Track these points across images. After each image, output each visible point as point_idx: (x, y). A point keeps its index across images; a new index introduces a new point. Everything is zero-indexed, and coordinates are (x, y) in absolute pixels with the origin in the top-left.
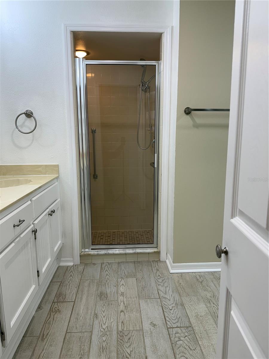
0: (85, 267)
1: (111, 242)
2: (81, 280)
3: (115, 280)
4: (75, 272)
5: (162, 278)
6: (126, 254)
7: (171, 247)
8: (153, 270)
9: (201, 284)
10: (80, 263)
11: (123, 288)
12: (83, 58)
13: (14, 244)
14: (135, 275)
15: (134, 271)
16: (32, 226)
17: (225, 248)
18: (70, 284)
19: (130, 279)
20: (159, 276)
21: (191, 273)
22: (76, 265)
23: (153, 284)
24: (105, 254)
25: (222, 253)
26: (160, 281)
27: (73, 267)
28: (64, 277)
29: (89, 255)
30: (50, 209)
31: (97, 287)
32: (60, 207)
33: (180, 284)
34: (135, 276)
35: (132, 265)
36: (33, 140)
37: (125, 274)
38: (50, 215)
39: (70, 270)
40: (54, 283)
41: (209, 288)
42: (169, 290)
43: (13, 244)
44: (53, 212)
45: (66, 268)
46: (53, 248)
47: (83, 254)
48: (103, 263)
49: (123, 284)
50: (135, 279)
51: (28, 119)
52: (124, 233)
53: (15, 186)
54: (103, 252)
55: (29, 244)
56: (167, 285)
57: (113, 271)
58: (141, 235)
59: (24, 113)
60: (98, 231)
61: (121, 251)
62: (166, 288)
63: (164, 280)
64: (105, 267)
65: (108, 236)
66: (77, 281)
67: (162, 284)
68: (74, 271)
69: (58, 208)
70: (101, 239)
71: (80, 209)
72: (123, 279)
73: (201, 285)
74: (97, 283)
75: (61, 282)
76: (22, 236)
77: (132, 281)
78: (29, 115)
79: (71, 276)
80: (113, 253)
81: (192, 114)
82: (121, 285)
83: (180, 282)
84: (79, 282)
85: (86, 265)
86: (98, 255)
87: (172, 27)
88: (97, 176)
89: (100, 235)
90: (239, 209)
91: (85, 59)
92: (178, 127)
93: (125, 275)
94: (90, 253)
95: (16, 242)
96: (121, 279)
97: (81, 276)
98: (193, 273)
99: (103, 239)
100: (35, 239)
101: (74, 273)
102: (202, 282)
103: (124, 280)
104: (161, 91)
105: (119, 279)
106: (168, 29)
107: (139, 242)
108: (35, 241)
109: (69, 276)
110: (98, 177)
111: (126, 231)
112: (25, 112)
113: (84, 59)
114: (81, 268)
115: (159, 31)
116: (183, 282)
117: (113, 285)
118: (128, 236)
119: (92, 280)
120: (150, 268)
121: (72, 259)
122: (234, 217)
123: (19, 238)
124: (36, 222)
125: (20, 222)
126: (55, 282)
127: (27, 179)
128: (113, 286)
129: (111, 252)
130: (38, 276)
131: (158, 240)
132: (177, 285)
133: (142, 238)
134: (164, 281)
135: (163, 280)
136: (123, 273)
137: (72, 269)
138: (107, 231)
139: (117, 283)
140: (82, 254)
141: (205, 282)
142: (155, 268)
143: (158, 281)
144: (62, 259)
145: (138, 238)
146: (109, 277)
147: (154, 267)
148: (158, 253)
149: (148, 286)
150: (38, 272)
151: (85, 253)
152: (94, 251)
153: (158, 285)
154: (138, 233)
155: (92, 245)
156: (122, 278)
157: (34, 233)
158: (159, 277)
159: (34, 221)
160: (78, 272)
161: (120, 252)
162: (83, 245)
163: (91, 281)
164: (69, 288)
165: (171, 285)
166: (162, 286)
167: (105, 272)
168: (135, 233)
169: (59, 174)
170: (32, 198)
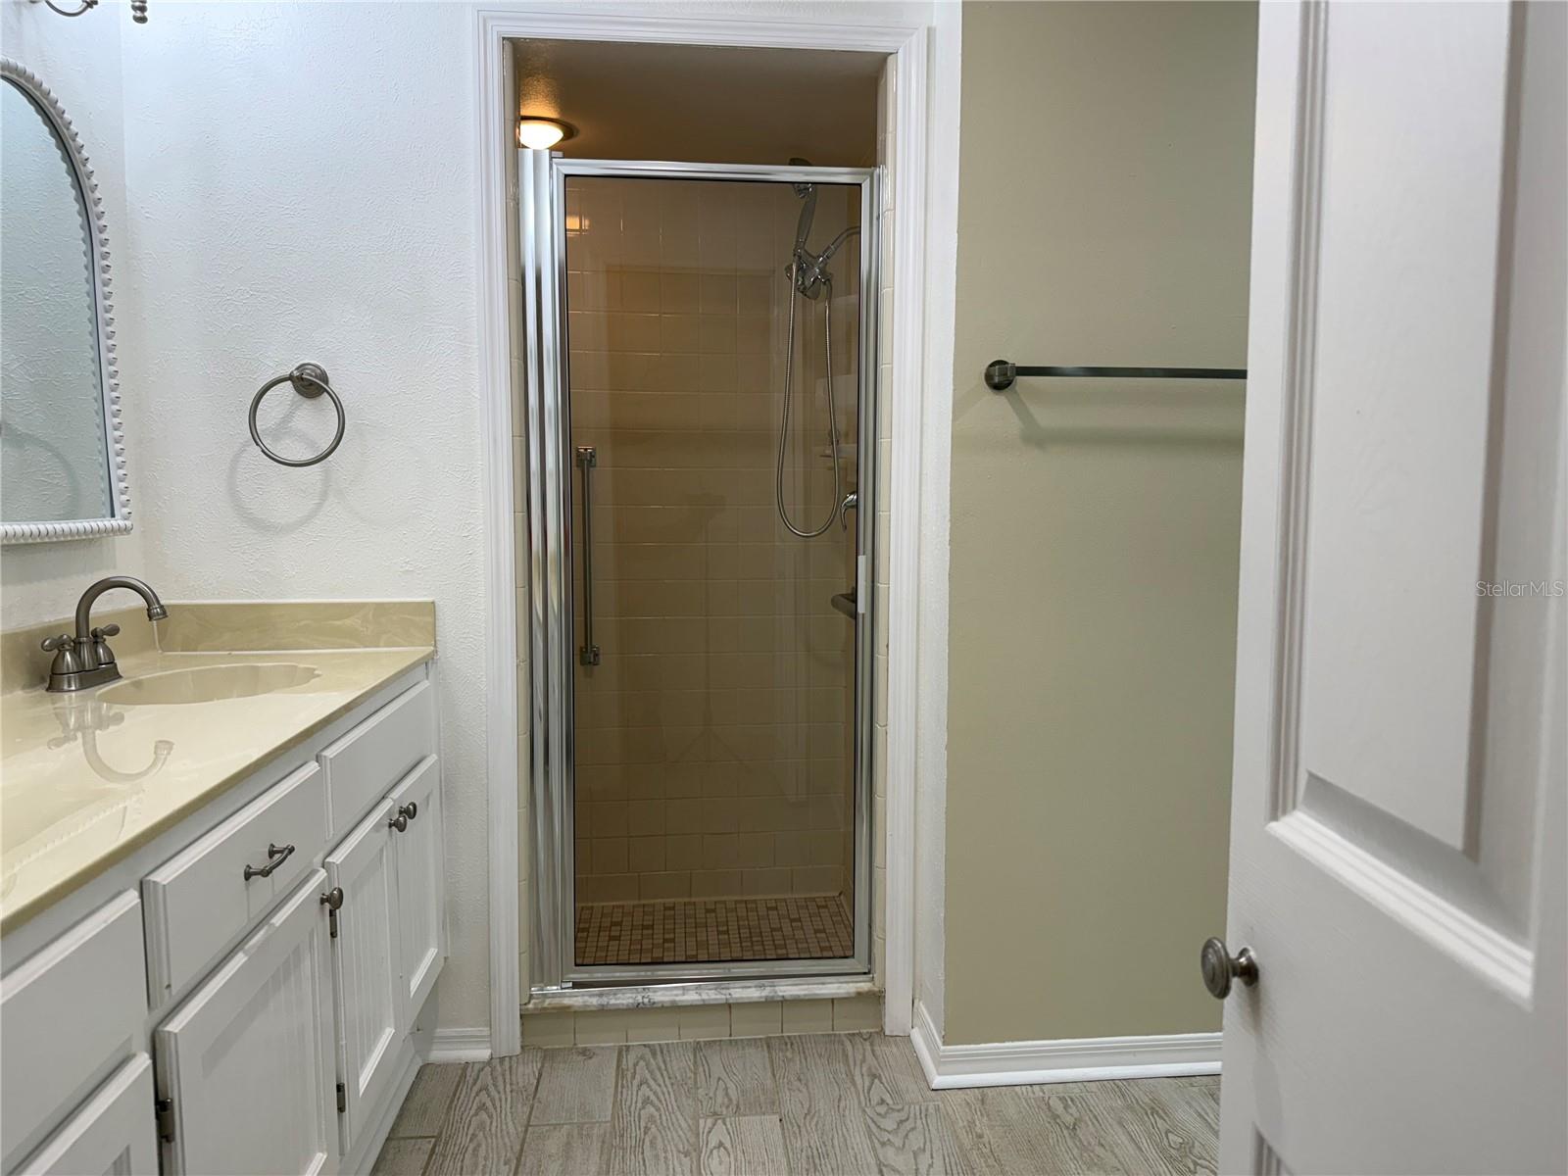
0: (543, 1066)
1: (658, 953)
2: (530, 1128)
3: (684, 1125)
4: (501, 1088)
5: (896, 1114)
6: (729, 1006)
7: (934, 971)
8: (853, 1076)
9: (1074, 1136)
10: (522, 1047)
11: (721, 1163)
12: (552, 149)
13: (246, 959)
14: (773, 1103)
15: (769, 1082)
16: (322, 874)
17: (1243, 953)
18: (479, 1145)
19: (751, 1118)
20: (882, 1102)
21: (1024, 1088)
22: (502, 1059)
23: (859, 1141)
24: (637, 1009)
25: (1235, 975)
26: (889, 1124)
27: (488, 1069)
28: (448, 1112)
29: (564, 1012)
30: (394, 801)
31: (605, 1157)
32: (436, 793)
33: (980, 1136)
34: (773, 1105)
35: (757, 1058)
36: (324, 496)
37: (727, 1094)
38: (394, 828)
39: (475, 1083)
40: (402, 1142)
41: (1109, 1154)
42: (931, 1166)
43: (240, 959)
44: (410, 812)
45: (460, 1072)
46: (403, 980)
47: (535, 1009)
48: (628, 1047)
49: (721, 1144)
50: (776, 1118)
51: (307, 404)
52: (714, 911)
53: (238, 697)
54: (625, 997)
55: (307, 963)
56: (923, 1141)
57: (672, 1084)
58: (792, 921)
59: (290, 378)
60: (595, 904)
61: (710, 994)
62: (915, 1159)
63: (907, 1119)
64: (635, 1065)
65: (644, 927)
66: (512, 1130)
67: (898, 1142)
68: (495, 1086)
69: (428, 797)
70: (611, 938)
71: (524, 802)
72: (720, 1121)
73: (1070, 1144)
74: (603, 1142)
75: (438, 1137)
76: (278, 920)
77: (762, 1128)
78: (310, 385)
79: (482, 1107)
80: (674, 1001)
81: (1017, 388)
82: (711, 1146)
83: (979, 1131)
84: (521, 1135)
85: (549, 1056)
86: (603, 1011)
87: (930, 32)
88: (596, 655)
89: (607, 922)
90: (1312, 776)
91: (560, 154)
92: (962, 443)
93: (730, 1100)
94: (566, 1001)
95: (252, 947)
96: (710, 1121)
97: (527, 1109)
98: (1031, 1085)
99: (618, 938)
100: (333, 935)
101: (494, 1093)
102: (1074, 1128)
103: (725, 1124)
104: (885, 291)
105: (702, 1121)
106: (914, 36)
107: (784, 951)
108: (333, 943)
109: (473, 1112)
110: (601, 657)
111: (725, 902)
112: (296, 373)
113: (554, 154)
114: (526, 1072)
115: (876, 45)
116: (992, 1128)
117: (676, 1146)
118: (733, 926)
119: (581, 1126)
120: (842, 1067)
121: (486, 1031)
122: (1285, 812)
123: (266, 927)
124: (337, 858)
125: (271, 854)
126: (412, 1138)
127: (296, 667)
128: (675, 1153)
129: (662, 994)
130: (341, 1109)
131: (875, 937)
132: (967, 1142)
133: (799, 934)
134: (908, 1125)
135: (902, 1122)
136: (720, 1093)
137: (486, 1077)
138: (636, 902)
139: (692, 1140)
140: (530, 1006)
141: (1088, 1126)
142: (864, 1069)
143: (879, 1127)
144: (440, 1031)
145: (777, 935)
146: (658, 1110)
147: (858, 1063)
148: (876, 998)
149: (837, 1148)
150: (340, 1088)
151: (546, 1005)
152: (583, 995)
153: (877, 1145)
154: (776, 908)
155: (576, 965)
156: (715, 1114)
157: (327, 906)
158: (882, 1109)
159: (330, 854)
160: (511, 1091)
161: (705, 997)
162: (538, 969)
163: (576, 1131)
164: (476, 1165)
165: (937, 1143)
166: (898, 1149)
167: (635, 1088)
168: (762, 912)
169: (435, 646)
170: (323, 750)
